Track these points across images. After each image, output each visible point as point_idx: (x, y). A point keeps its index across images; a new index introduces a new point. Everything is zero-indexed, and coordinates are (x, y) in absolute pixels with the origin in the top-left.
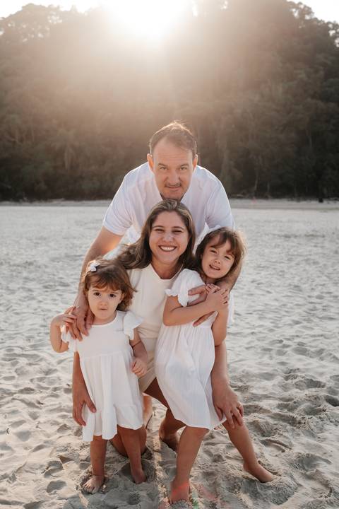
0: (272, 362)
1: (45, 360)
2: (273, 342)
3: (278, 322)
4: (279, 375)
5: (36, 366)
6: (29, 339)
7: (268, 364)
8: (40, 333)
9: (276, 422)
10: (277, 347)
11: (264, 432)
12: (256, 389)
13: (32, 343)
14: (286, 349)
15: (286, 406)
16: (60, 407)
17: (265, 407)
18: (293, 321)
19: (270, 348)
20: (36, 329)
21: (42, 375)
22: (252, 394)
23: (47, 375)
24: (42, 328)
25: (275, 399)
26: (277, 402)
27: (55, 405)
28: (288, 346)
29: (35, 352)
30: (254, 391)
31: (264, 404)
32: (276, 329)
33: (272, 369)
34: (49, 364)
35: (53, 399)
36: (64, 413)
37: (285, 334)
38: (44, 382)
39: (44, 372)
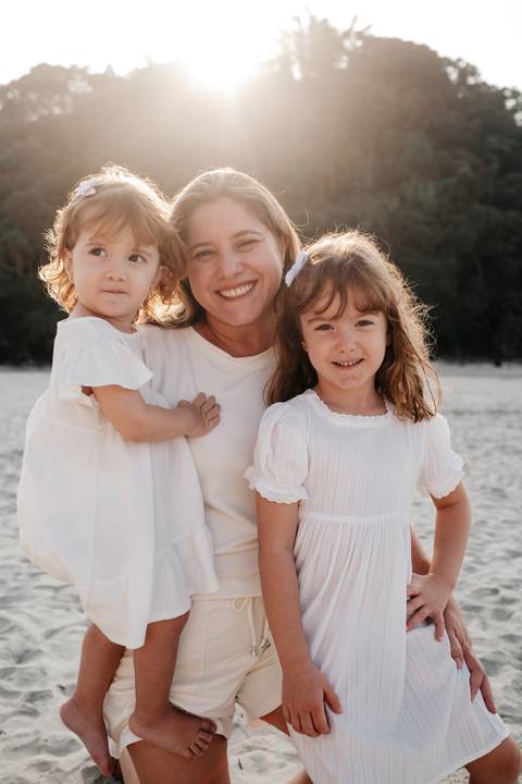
0: (486, 635)
4: (509, 663)
7: (482, 639)
8: (19, 574)
10: (489, 603)
14: (510, 608)
16: (37, 740)
18: (508, 551)
19: (477, 604)
20: (12, 567)
23: (19, 662)
24: (25, 565)
27: (27, 735)
28: (512, 601)
32: (479, 567)
33: (493, 649)
34: (27, 638)
35: (26, 719)
36: (45, 757)
37: (500, 576)
38: (10, 680)
39: (14, 656)
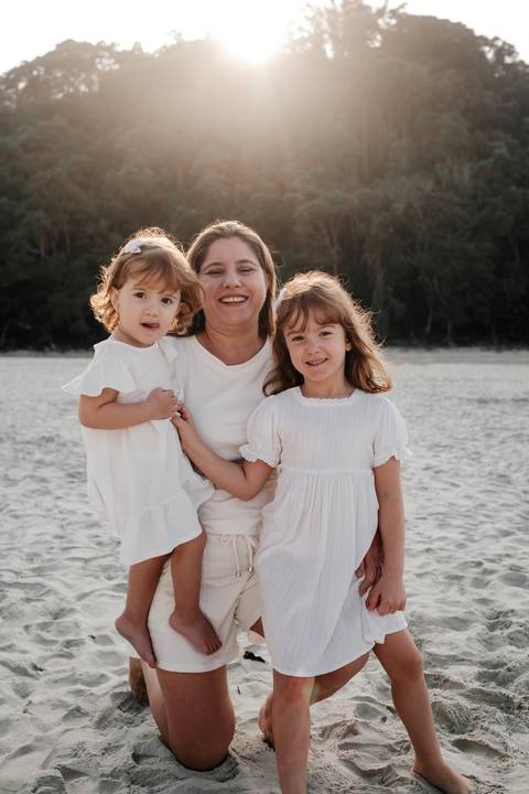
0: (463, 599)
1: (56, 593)
2: (465, 565)
3: (472, 533)
4: (477, 621)
5: (39, 605)
6: (30, 558)
7: (458, 602)
8: (52, 548)
9: (475, 706)
10: (473, 573)
11: (454, 724)
12: (437, 645)
13: (36, 565)
14: (489, 577)
15: (493, 677)
16: (73, 675)
17: (455, 678)
18: (500, 531)
19: (460, 574)
20: (46, 542)
21: (48, 619)
22: (430, 654)
23: (56, 619)
24: (56, 541)
25: (472, 663)
26: (476, 669)
27: (64, 671)
28: (492, 572)
29: (40, 580)
30: (433, 650)
31: (452, 672)
32: (470, 544)
33: (465, 610)
34: (62, 599)
35: (64, 660)
36: (80, 687)
37: (485, 552)
38: (49, 631)
39: (51, 613)
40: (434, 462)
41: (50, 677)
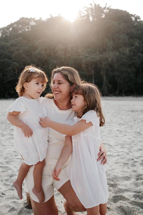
1: (11, 169)
2: (129, 160)
3: (131, 150)
4: (133, 177)
5: (6, 173)
6: (6, 158)
7: (127, 171)
8: (12, 155)
9: (133, 206)
10: (131, 162)
11: (127, 213)
12: (121, 185)
13: (7, 160)
14: (136, 164)
15: (138, 196)
18: (139, 149)
19: (127, 163)
20: (11, 153)
21: (8, 178)
22: (119, 189)
23: (10, 178)
24: (14, 153)
25: (132, 191)
26: (133, 194)
27: (11, 195)
28: (137, 162)
29: (7, 165)
30: (120, 187)
31: (126, 195)
33: (129, 174)
34: (13, 171)
35: (11, 191)
37: (135, 156)
38: (8, 182)
39: (9, 176)
40: (120, 129)
41: (6, 197)
